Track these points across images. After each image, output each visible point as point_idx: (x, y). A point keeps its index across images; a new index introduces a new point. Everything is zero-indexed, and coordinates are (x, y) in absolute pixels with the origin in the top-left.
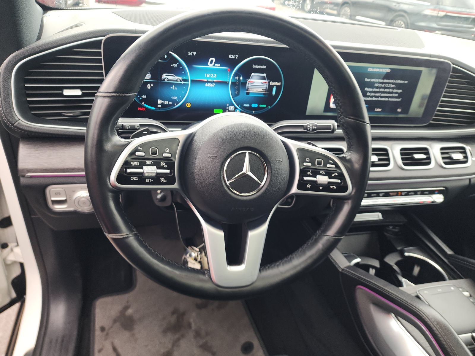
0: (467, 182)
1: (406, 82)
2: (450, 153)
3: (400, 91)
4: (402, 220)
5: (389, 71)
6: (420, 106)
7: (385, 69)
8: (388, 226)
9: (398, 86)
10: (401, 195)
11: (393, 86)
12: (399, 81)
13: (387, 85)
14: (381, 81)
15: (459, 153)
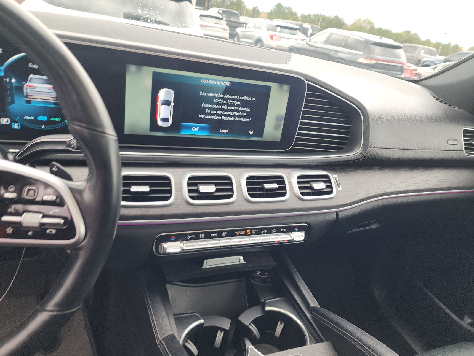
0: (334, 216)
1: (254, 99)
2: (311, 182)
3: (248, 110)
4: (271, 263)
5: (229, 84)
6: (276, 128)
7: (224, 82)
8: (255, 272)
9: (244, 104)
10: (251, 234)
11: (239, 103)
12: (244, 98)
13: (230, 102)
14: (222, 96)
15: (322, 182)
